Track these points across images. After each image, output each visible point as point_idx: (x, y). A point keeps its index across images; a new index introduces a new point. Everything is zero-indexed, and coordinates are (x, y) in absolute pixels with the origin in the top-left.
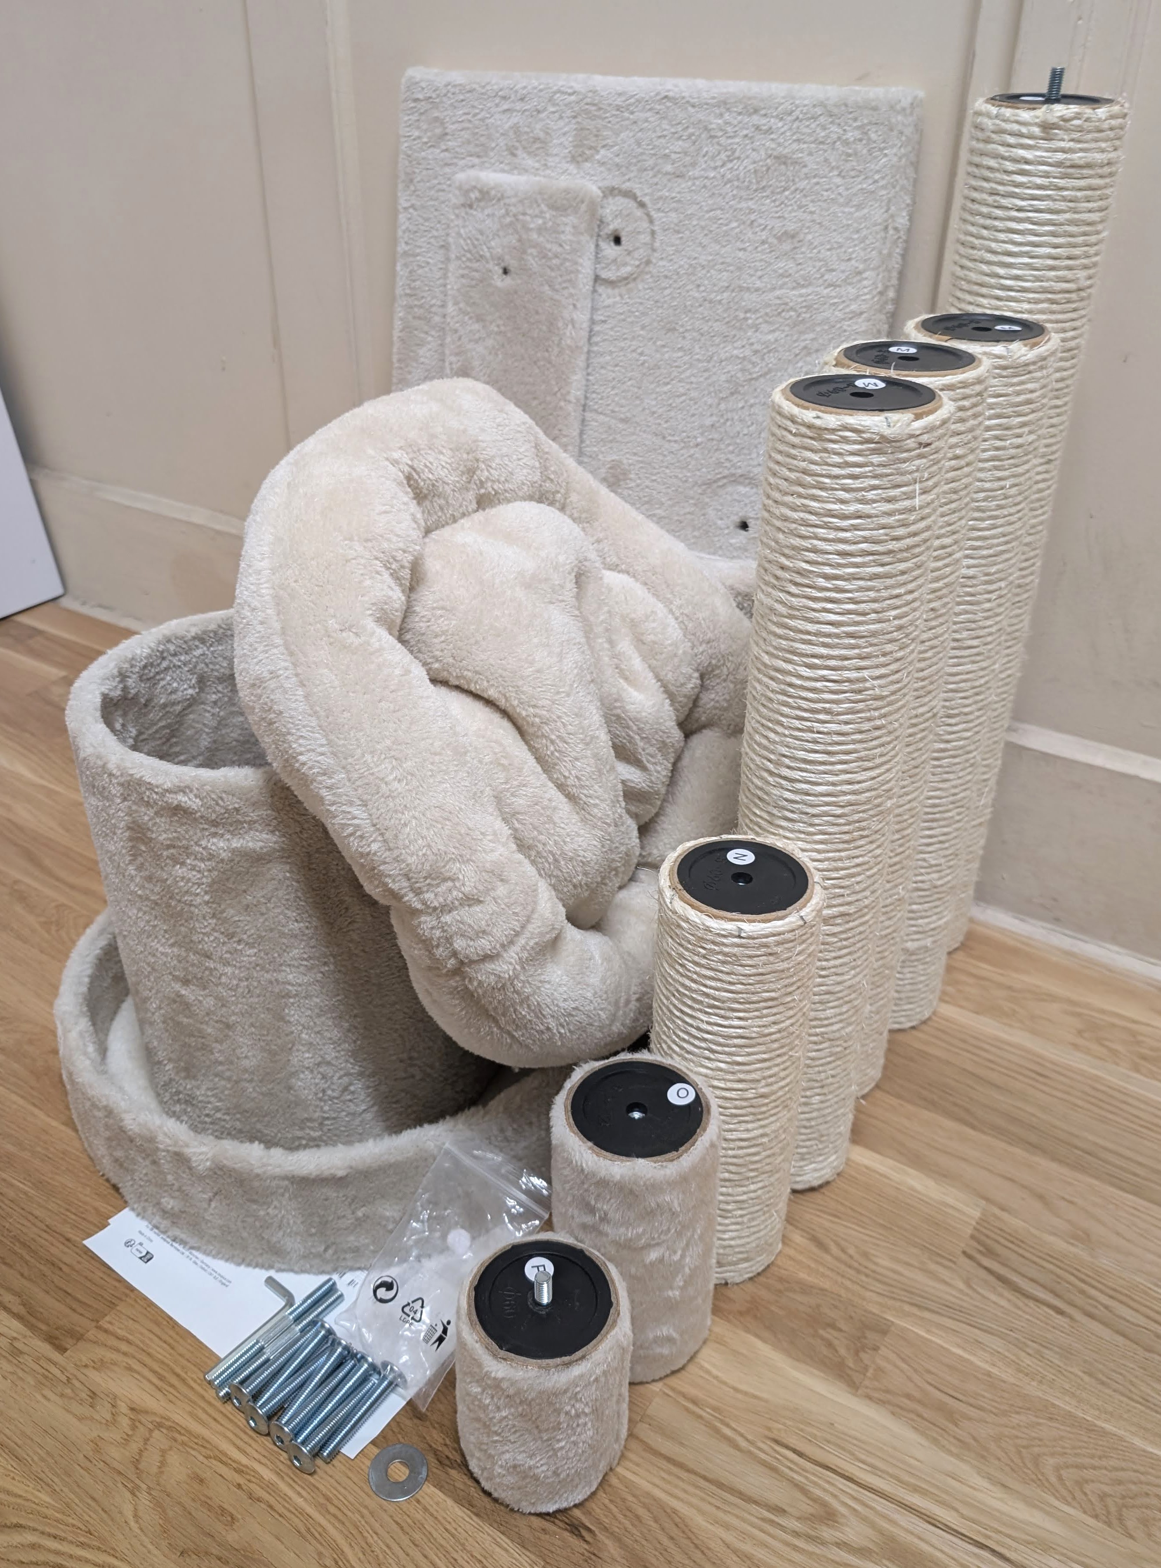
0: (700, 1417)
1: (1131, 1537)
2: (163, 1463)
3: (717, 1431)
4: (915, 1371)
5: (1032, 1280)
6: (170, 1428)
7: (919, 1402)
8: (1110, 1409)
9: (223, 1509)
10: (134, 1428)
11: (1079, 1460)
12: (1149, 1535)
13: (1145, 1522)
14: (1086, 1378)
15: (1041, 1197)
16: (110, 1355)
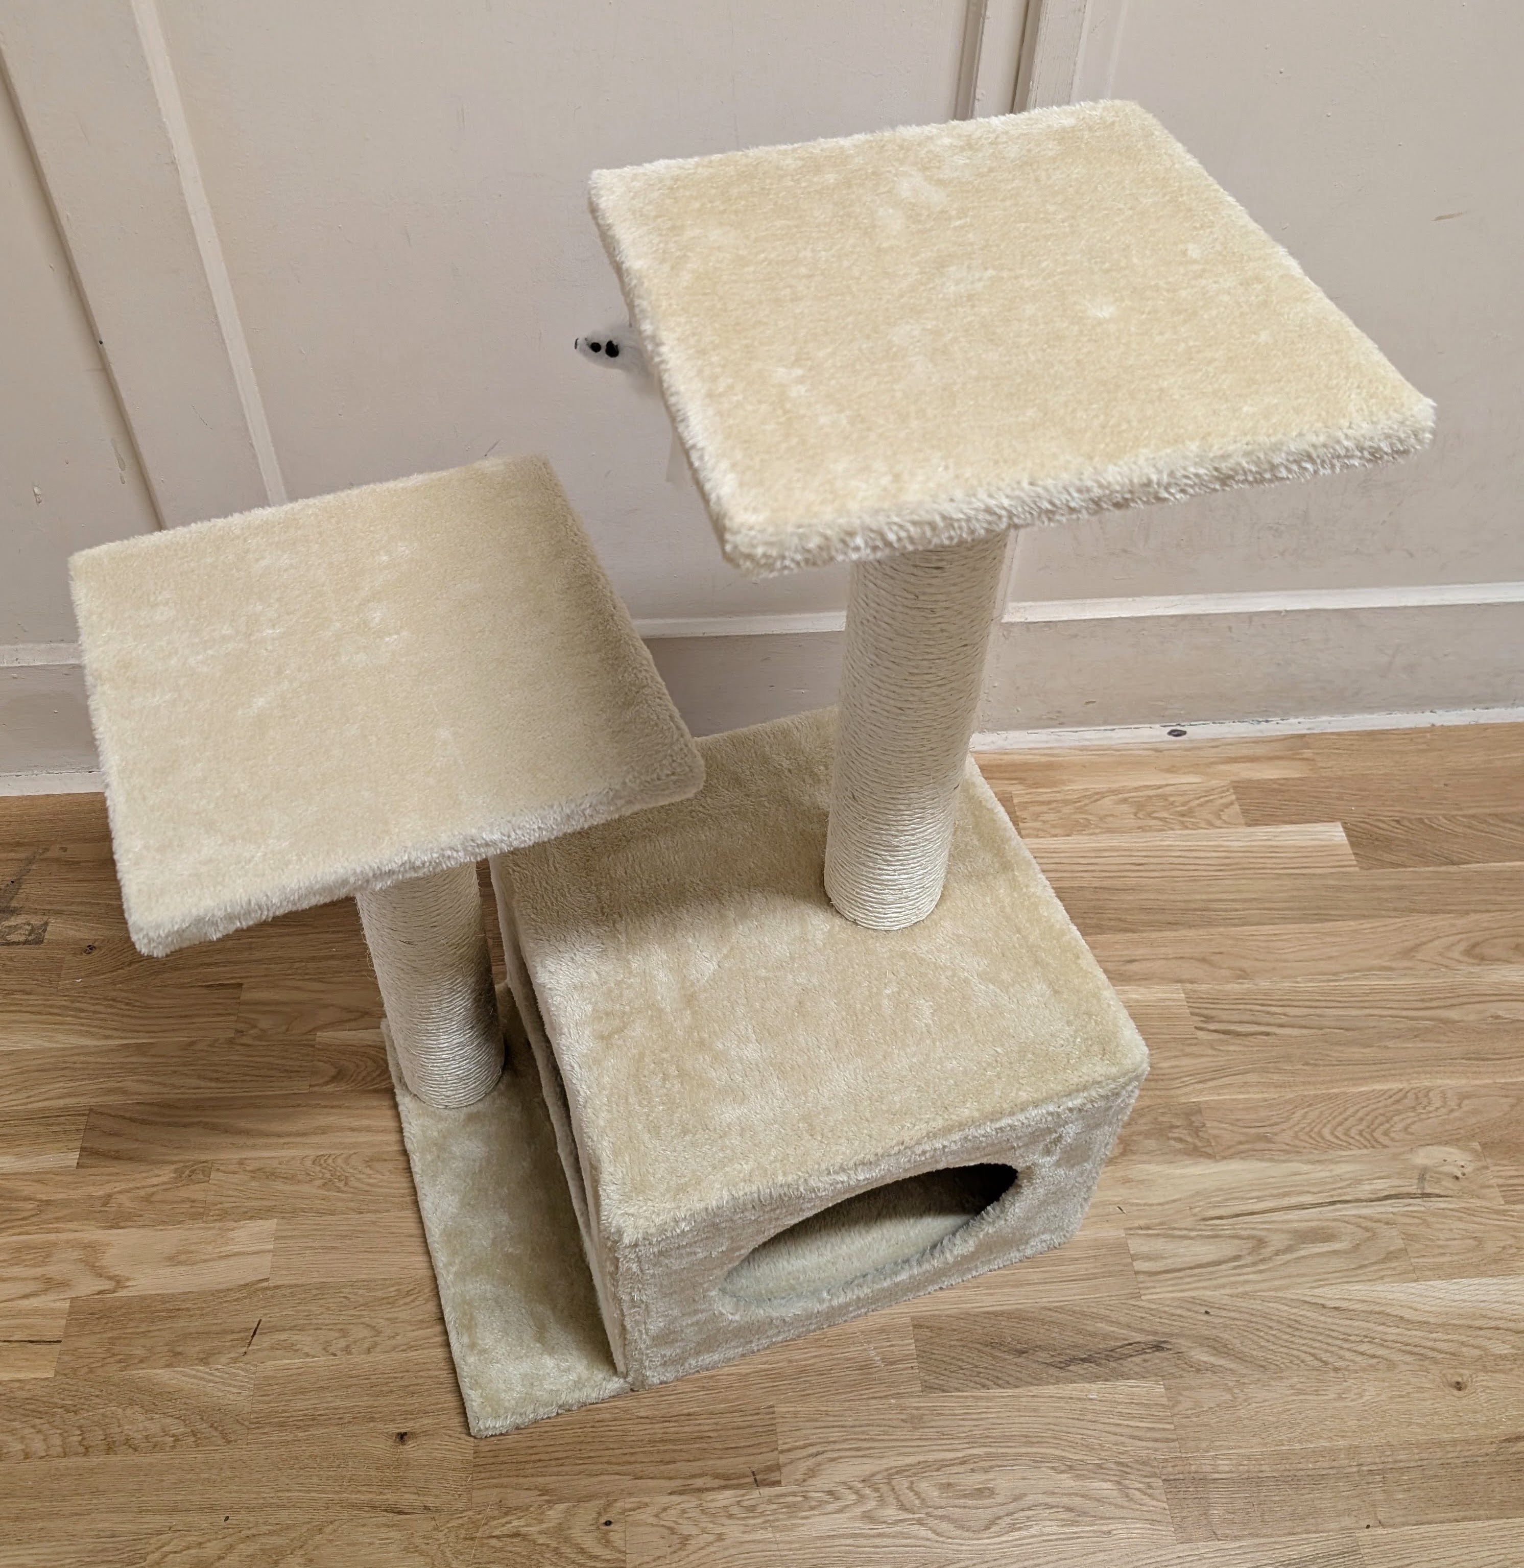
0: (1158, 1235)
1: (1385, 1146)
2: (917, 1494)
3: (1173, 1237)
4: (1232, 1124)
5: (1241, 1022)
6: (897, 1473)
7: (1247, 1142)
8: (1328, 1078)
9: (979, 1489)
10: (877, 1490)
11: (1337, 1120)
12: (1392, 1140)
13: (1386, 1133)
14: (1305, 1067)
15: (1203, 960)
16: (811, 1462)
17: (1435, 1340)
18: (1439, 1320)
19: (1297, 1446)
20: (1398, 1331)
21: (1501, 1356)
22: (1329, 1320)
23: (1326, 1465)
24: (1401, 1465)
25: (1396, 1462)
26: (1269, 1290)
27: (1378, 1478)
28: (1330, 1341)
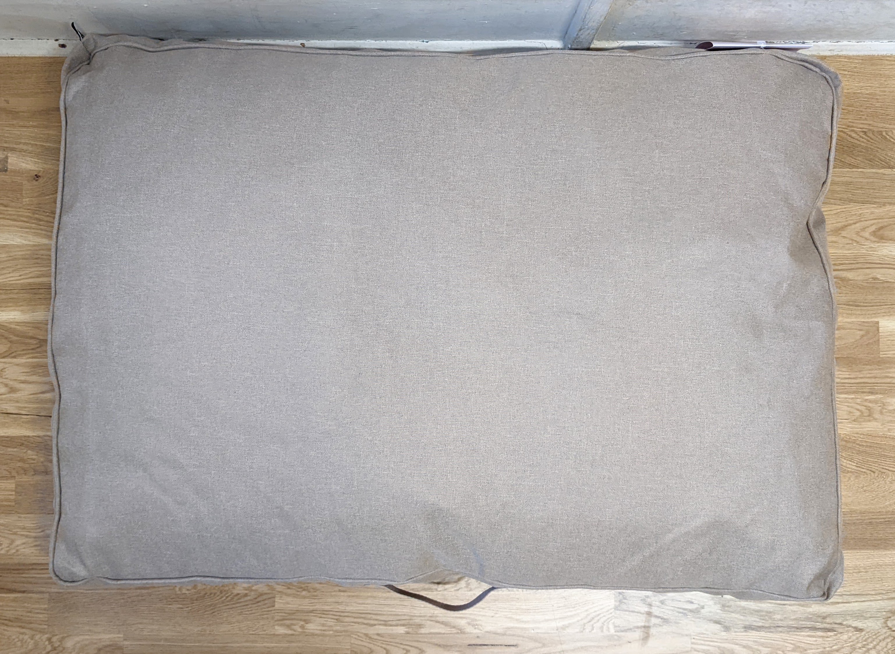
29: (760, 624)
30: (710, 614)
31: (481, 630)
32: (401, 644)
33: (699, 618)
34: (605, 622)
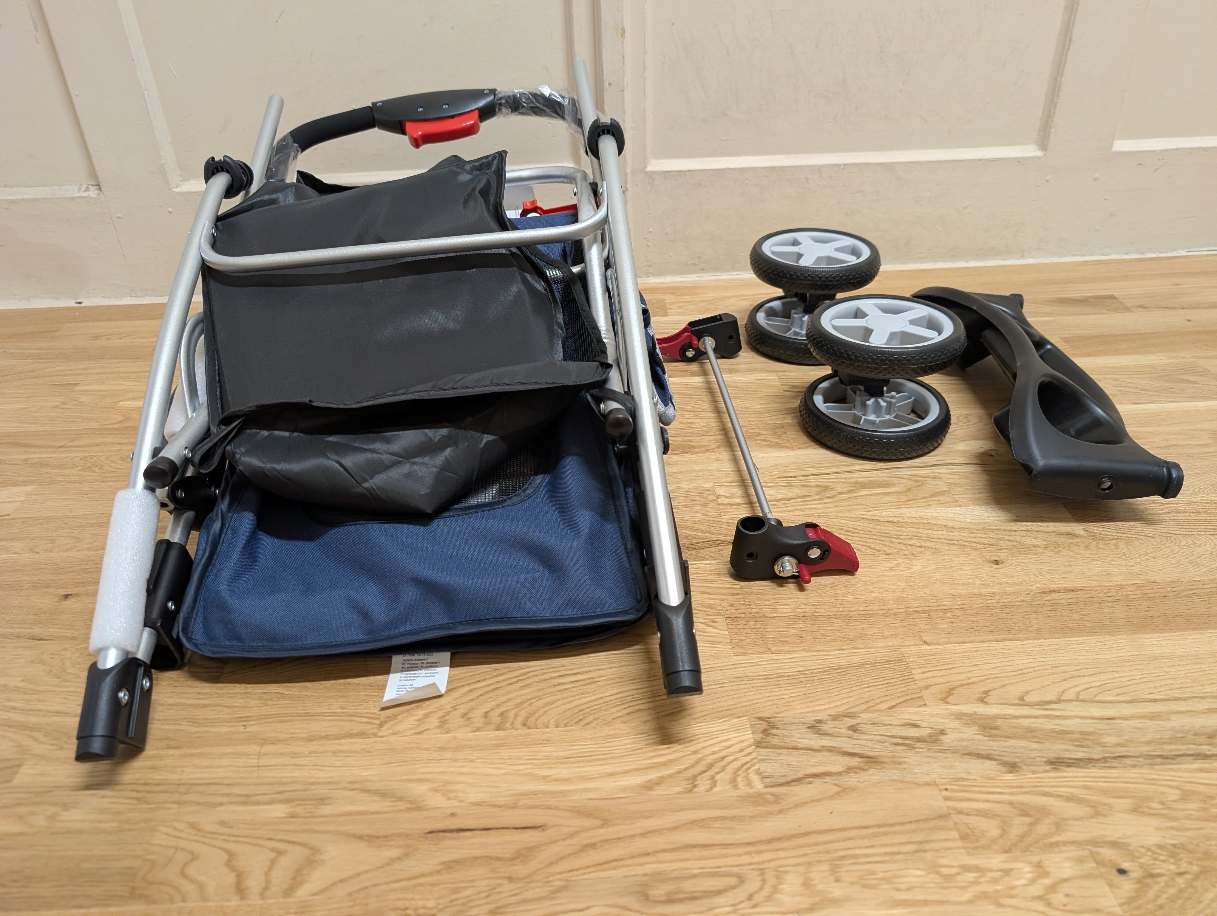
17: (975, 537)
18: (979, 527)
19: (850, 597)
20: (942, 533)
21: (1033, 545)
22: (883, 528)
23: (877, 608)
24: (945, 607)
25: (940, 606)
26: (831, 513)
27: (923, 615)
28: (883, 539)
29: (1080, 755)
30: (964, 744)
31: (461, 801)
32: (270, 839)
33: (940, 751)
34: (739, 769)
